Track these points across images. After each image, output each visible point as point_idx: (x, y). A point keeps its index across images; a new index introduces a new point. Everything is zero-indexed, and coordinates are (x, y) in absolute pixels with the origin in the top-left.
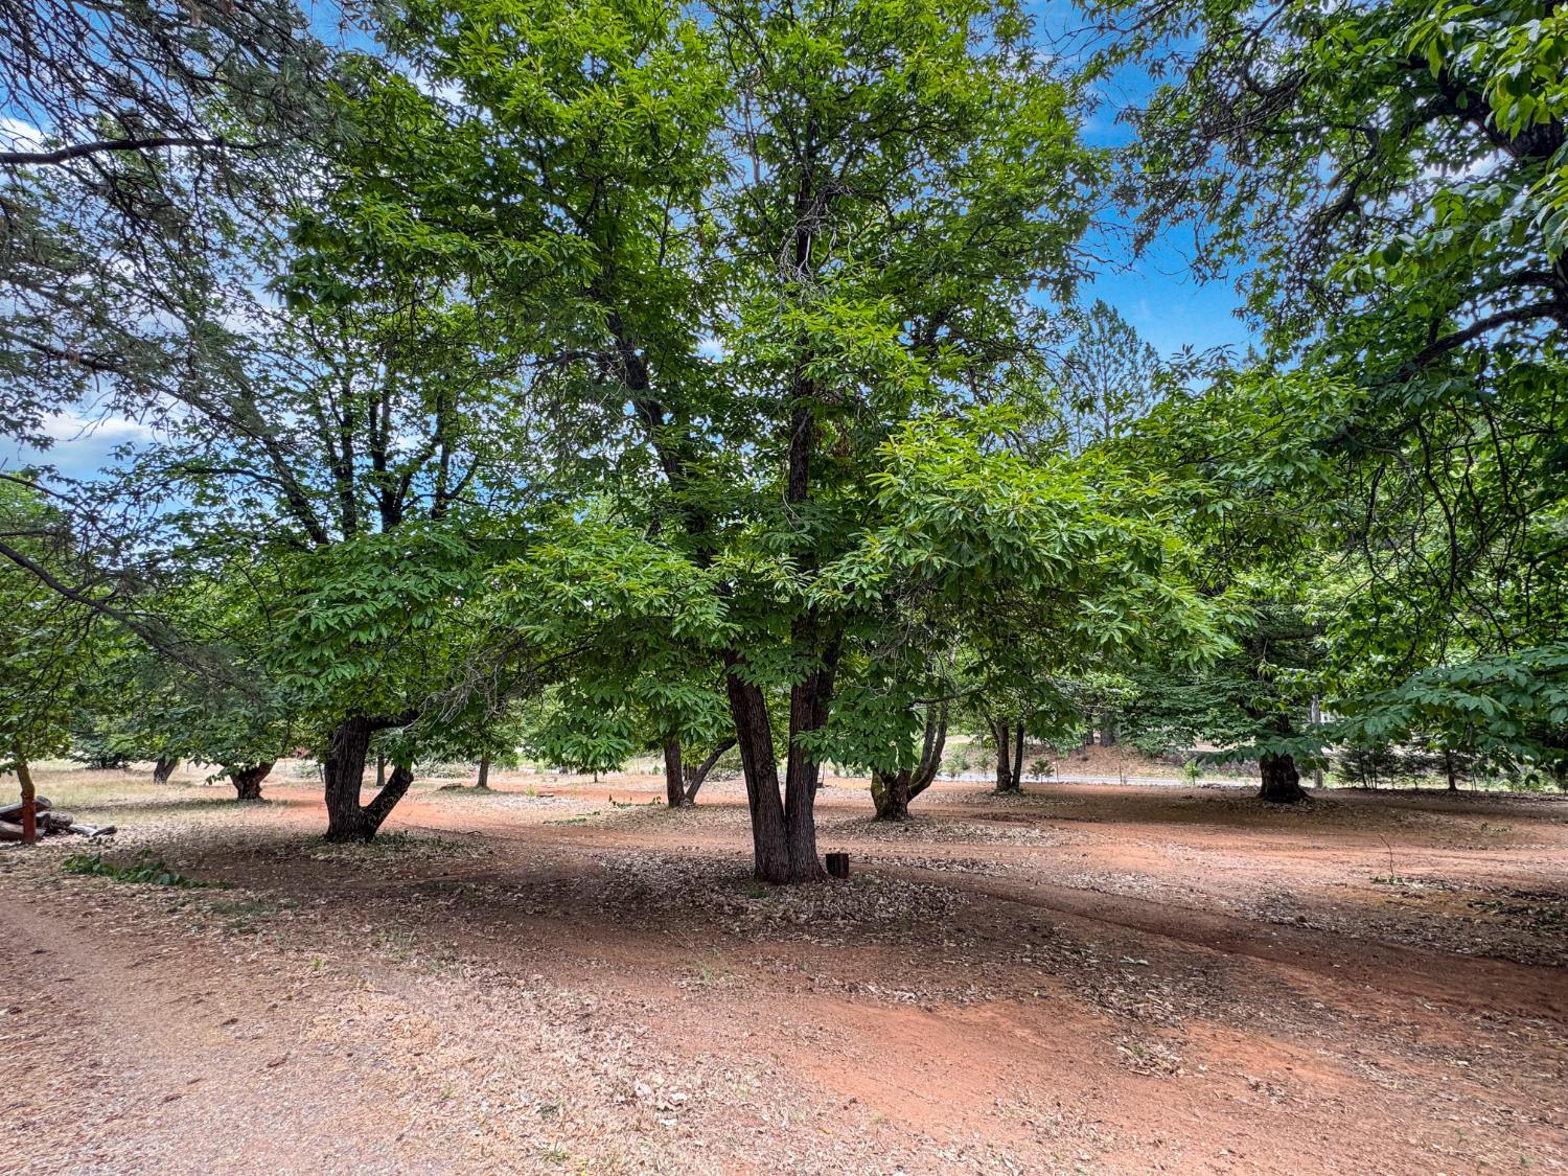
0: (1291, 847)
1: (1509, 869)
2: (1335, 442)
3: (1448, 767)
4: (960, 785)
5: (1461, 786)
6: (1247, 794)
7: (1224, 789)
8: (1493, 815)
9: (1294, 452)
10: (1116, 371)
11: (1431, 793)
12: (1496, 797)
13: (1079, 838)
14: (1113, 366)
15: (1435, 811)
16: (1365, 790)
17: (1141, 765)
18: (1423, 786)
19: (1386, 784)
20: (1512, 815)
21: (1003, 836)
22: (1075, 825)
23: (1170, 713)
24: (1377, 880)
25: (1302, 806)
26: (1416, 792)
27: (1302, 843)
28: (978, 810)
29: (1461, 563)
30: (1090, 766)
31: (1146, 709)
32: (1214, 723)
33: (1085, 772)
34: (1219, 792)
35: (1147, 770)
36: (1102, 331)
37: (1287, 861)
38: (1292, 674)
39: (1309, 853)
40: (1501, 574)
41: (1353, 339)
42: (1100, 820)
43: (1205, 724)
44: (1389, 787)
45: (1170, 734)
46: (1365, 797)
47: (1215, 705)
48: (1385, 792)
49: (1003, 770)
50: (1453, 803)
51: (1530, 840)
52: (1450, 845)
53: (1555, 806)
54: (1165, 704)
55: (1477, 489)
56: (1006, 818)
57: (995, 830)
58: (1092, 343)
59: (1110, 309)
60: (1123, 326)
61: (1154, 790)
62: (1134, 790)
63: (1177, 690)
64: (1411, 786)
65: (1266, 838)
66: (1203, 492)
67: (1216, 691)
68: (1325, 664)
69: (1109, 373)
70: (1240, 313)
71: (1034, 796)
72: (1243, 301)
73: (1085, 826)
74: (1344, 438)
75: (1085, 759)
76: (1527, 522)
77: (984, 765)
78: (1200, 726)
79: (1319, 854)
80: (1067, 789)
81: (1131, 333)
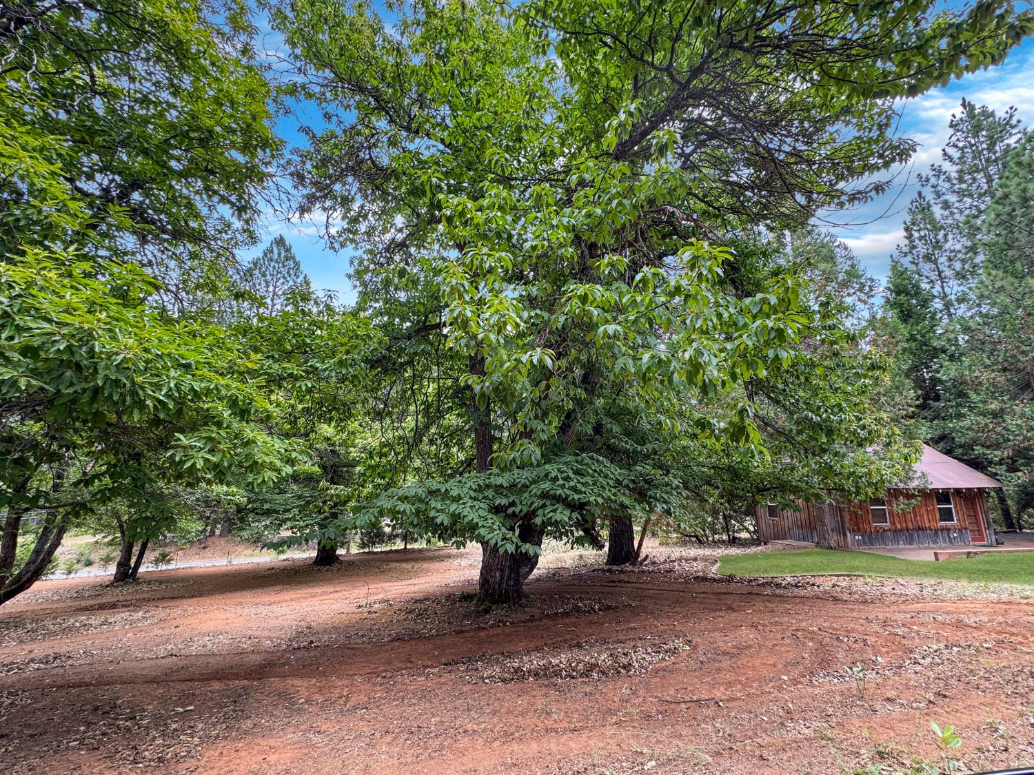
0: (323, 594)
1: (417, 588)
2: (376, 362)
3: (406, 538)
4: (77, 581)
5: (409, 547)
6: (308, 562)
7: (293, 560)
8: (417, 560)
9: (349, 362)
10: (283, 284)
11: (397, 551)
12: (420, 551)
13: (176, 612)
14: (282, 280)
15: (397, 561)
16: (369, 553)
17: (246, 548)
18: (394, 548)
19: (379, 548)
20: (425, 559)
21: (104, 623)
22: (177, 602)
23: (268, 513)
24: (360, 607)
25: (336, 566)
26: (391, 551)
27: (330, 590)
28: (84, 603)
29: (419, 433)
30: (208, 552)
31: (253, 510)
32: (294, 519)
33: (203, 558)
34: (290, 563)
35: (250, 552)
36: (279, 256)
37: (317, 603)
38: (337, 489)
39: (331, 596)
40: (432, 442)
41: (393, 311)
42: (201, 595)
43: (289, 519)
44: (379, 550)
45: (266, 527)
46: (368, 557)
47: (298, 507)
48: (377, 553)
49: (123, 565)
50: (405, 556)
51: (428, 571)
52: (398, 579)
53: (441, 552)
54: (266, 506)
55: (430, 399)
56: (113, 606)
57: (94, 620)
58: (271, 260)
59: (287, 244)
60: (293, 258)
61: (250, 566)
62: (236, 568)
63: (276, 497)
64: (389, 548)
65: (310, 590)
66: (295, 372)
67: (299, 497)
68: (352, 483)
69: (278, 284)
70: (349, 276)
71: (149, 582)
72: (351, 271)
73: (185, 602)
74: (380, 361)
75: (205, 548)
76: (444, 419)
77: (107, 560)
78: (284, 521)
79: (336, 595)
80: (181, 573)
81: (297, 265)
